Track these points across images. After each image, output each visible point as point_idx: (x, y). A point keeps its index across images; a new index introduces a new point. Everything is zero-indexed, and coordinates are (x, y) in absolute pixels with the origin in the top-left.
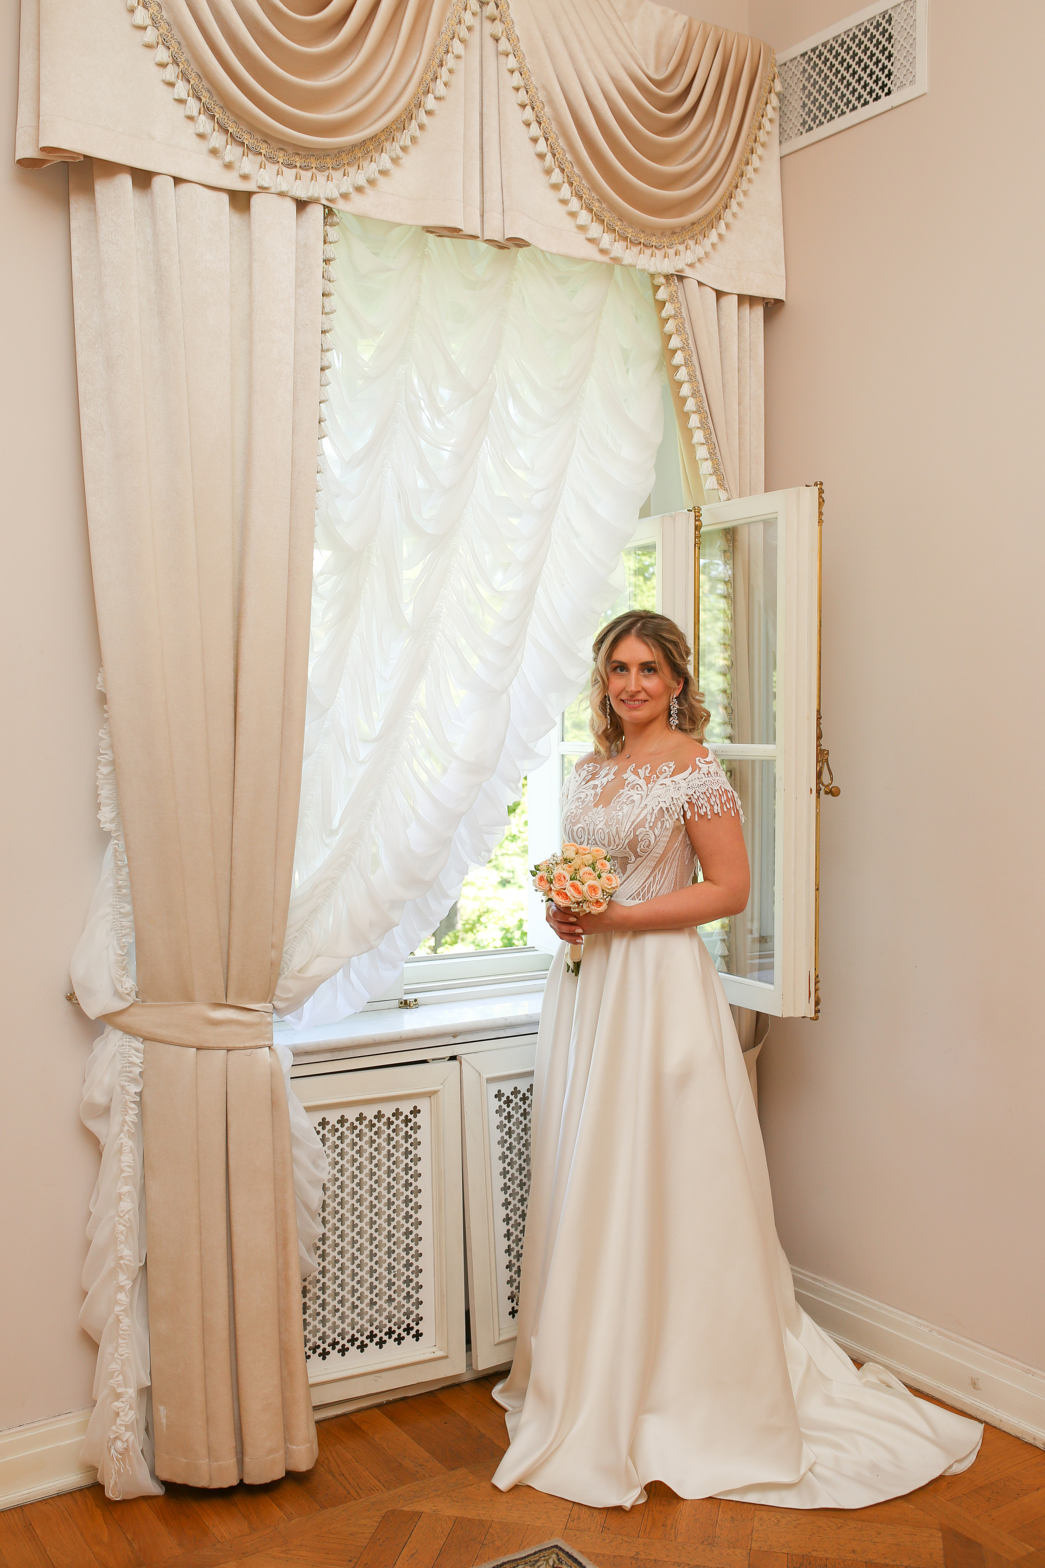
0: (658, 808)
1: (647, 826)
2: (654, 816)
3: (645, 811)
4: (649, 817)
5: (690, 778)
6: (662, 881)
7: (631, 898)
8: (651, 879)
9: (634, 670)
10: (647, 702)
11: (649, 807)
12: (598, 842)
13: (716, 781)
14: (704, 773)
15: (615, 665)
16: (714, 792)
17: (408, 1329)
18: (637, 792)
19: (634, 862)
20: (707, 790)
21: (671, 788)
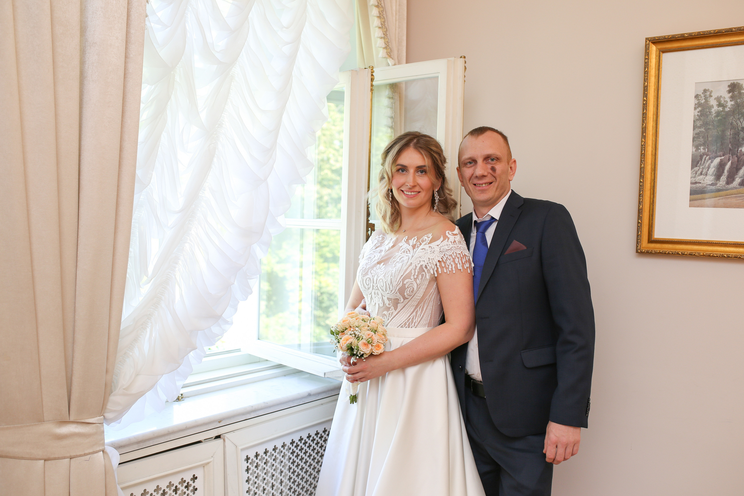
0: (419, 265)
1: (412, 277)
2: (417, 271)
3: (411, 268)
4: (413, 272)
5: (441, 245)
6: (422, 315)
7: (400, 326)
8: (414, 313)
9: (411, 171)
10: (419, 193)
11: (413, 265)
12: (379, 288)
13: (459, 247)
14: (451, 242)
15: (398, 167)
16: (458, 255)
18: (407, 255)
19: (403, 302)
20: (453, 253)
21: (429, 251)
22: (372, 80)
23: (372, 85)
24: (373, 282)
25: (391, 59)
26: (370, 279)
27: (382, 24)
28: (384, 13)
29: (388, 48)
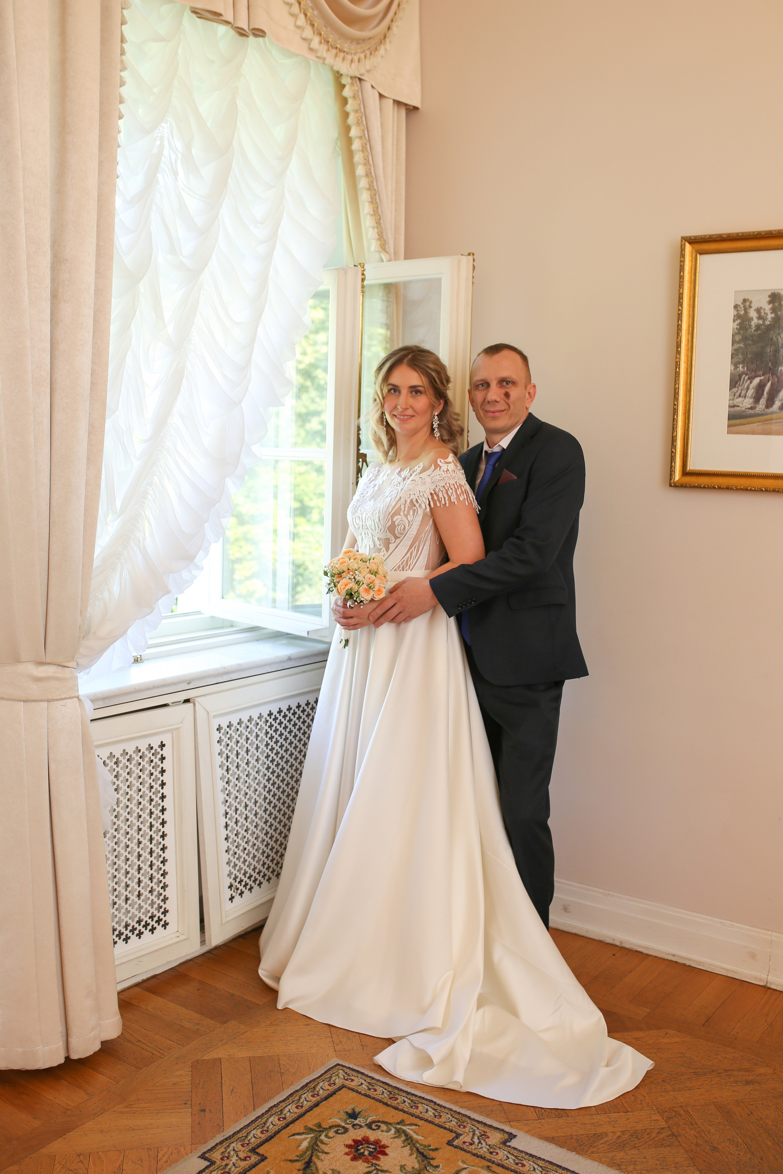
0: (409, 500)
1: (402, 513)
2: (407, 506)
3: (400, 503)
4: (402, 507)
5: (433, 475)
6: (418, 555)
7: (394, 570)
8: (409, 554)
9: (404, 391)
10: (414, 417)
11: (402, 500)
12: (368, 527)
13: (453, 477)
14: (444, 471)
15: (390, 387)
16: (451, 485)
17: (159, 921)
18: (397, 488)
19: (394, 542)
20: (446, 484)
21: (419, 483)
22: (363, 280)
23: (363, 287)
24: (362, 521)
25: (385, 254)
26: (359, 518)
27: (374, 211)
28: (377, 197)
29: (382, 239)
